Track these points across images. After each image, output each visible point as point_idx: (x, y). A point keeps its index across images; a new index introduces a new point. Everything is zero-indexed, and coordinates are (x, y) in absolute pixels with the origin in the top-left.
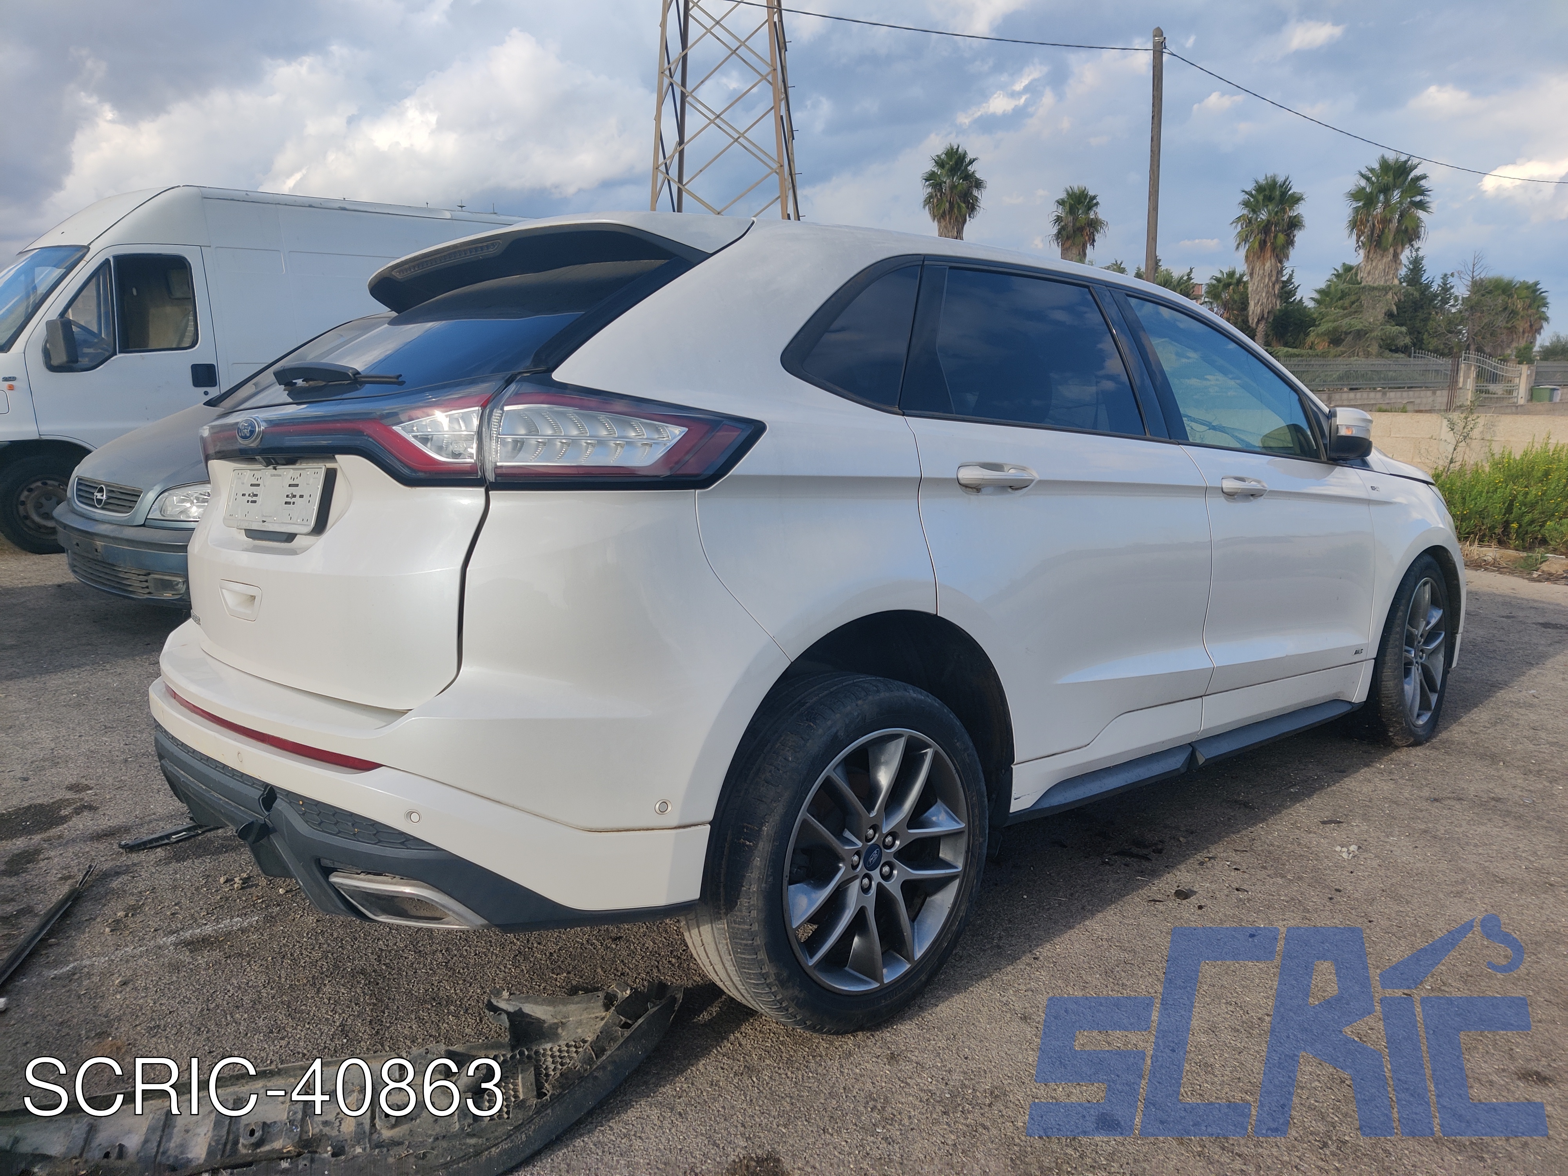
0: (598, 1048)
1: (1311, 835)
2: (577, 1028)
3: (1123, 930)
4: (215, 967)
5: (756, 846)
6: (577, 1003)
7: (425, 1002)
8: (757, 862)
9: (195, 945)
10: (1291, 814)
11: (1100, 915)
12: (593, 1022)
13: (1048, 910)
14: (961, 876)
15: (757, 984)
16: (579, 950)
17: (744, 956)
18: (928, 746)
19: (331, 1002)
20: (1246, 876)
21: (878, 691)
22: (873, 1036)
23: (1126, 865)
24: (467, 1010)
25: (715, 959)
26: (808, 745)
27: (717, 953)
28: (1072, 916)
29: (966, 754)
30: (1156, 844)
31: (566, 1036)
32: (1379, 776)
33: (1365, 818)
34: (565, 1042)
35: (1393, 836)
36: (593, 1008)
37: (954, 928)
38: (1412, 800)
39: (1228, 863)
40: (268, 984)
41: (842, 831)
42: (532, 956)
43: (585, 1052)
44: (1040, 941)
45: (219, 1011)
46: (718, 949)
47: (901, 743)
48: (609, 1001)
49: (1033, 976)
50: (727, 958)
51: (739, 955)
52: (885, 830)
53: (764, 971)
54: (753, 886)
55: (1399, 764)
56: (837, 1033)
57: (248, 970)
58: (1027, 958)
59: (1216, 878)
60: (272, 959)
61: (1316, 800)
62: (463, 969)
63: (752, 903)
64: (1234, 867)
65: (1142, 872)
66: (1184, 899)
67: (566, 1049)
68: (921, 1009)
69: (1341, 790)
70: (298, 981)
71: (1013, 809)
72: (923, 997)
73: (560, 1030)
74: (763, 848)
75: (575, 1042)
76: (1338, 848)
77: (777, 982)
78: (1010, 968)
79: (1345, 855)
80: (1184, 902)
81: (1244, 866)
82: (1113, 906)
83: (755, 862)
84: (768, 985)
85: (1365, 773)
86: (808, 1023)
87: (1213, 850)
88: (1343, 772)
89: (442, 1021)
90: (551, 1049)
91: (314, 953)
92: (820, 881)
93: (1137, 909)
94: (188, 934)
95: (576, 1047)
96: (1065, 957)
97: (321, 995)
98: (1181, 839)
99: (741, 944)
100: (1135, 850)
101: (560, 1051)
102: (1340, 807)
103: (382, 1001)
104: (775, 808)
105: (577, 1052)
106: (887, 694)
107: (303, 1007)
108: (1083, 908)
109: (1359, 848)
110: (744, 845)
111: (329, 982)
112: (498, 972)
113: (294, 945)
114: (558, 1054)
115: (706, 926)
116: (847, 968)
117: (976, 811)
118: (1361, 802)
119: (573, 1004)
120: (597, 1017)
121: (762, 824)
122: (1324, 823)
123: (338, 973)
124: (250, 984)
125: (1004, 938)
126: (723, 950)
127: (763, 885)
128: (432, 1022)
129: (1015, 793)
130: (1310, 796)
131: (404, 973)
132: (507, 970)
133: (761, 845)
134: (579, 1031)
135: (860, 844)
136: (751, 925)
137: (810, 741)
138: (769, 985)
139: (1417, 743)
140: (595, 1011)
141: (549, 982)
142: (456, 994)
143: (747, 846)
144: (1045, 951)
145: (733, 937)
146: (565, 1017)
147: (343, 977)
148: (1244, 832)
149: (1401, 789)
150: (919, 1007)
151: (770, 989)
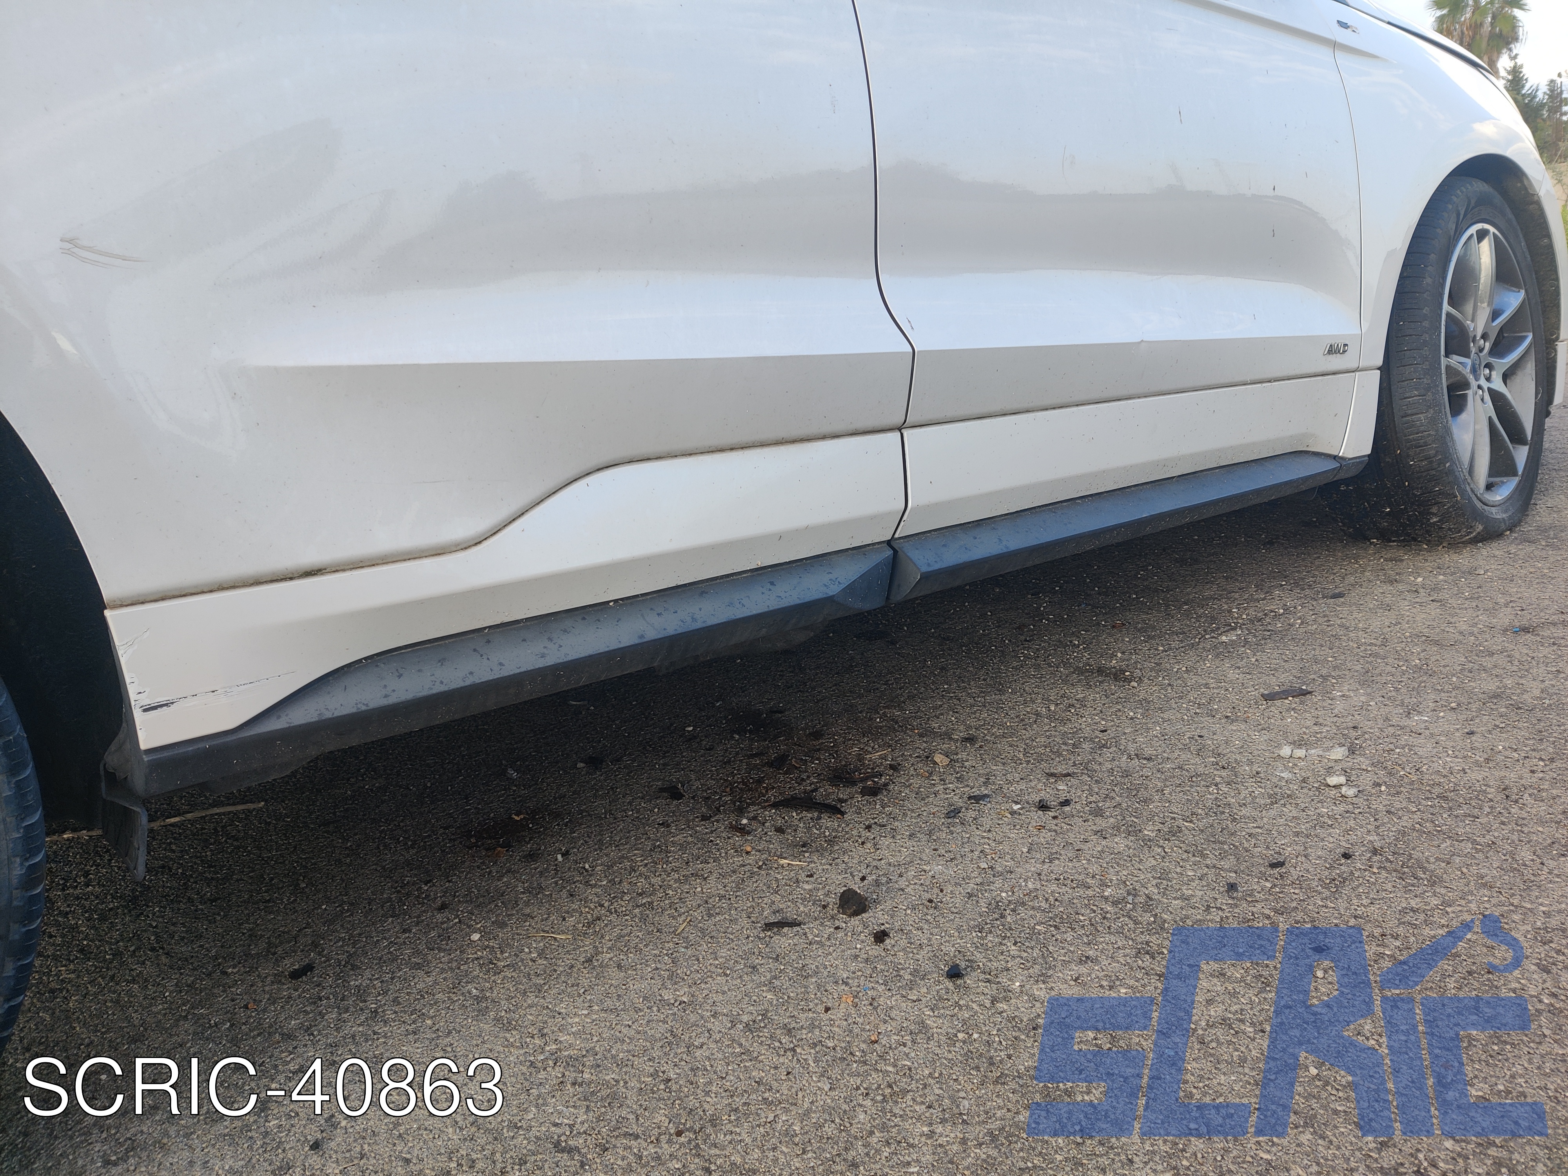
1: (1234, 726)
23: (780, 831)
30: (878, 775)
32: (1411, 597)
33: (1365, 678)
39: (1015, 808)
55: (1453, 574)
59: (965, 849)
61: (1268, 654)
66: (855, 915)
71: (148, 739)
76: (1287, 751)
80: (855, 921)
98: (938, 758)
102: (1315, 661)
118: (1363, 648)
122: (1269, 697)
129: (141, 693)
149: (1452, 616)
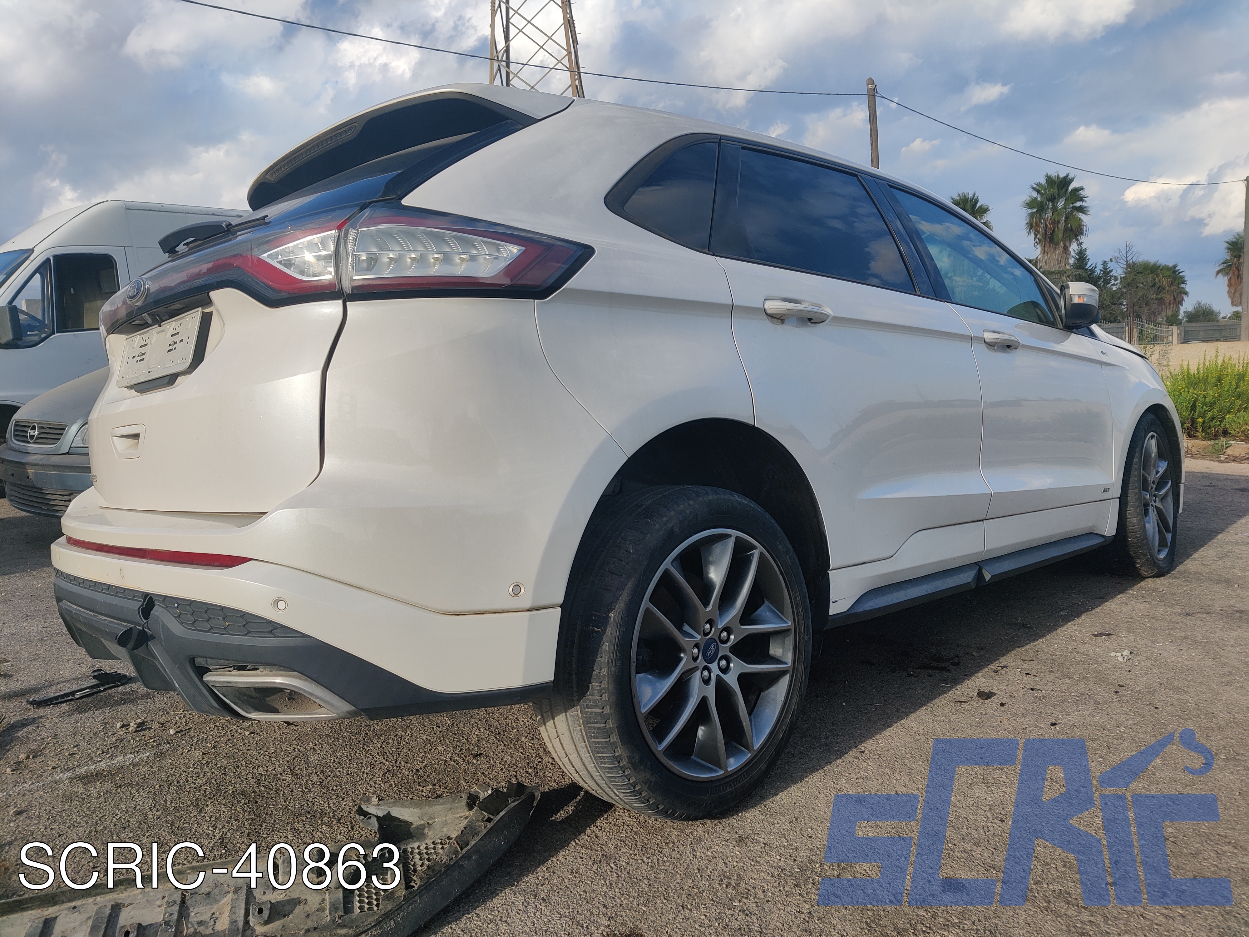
0: (462, 841)
1: (1087, 645)
2: (443, 827)
3: (937, 726)
4: (106, 796)
5: (604, 632)
6: (442, 804)
7: (301, 815)
8: (606, 646)
9: (87, 779)
10: (1065, 631)
11: (913, 716)
12: (457, 821)
13: (867, 713)
14: (791, 671)
15: (611, 768)
16: (443, 766)
17: (597, 740)
18: (755, 548)
19: (213, 819)
20: (1037, 679)
21: (707, 494)
22: (720, 823)
23: (930, 676)
24: (339, 820)
25: (570, 748)
26: (647, 538)
27: (571, 741)
28: (888, 718)
29: (788, 557)
30: (952, 659)
31: (432, 835)
32: (1134, 599)
33: (1130, 630)
34: (432, 841)
35: (1158, 643)
36: (457, 808)
37: (788, 720)
38: (1167, 615)
39: (1019, 670)
40: (154, 807)
41: (682, 625)
42: (400, 773)
43: (451, 847)
44: (864, 738)
45: (106, 832)
46: (572, 737)
47: (731, 543)
48: (472, 800)
49: (861, 766)
50: (581, 745)
51: (593, 740)
52: (720, 626)
53: (617, 754)
54: (603, 670)
55: (1148, 591)
56: (688, 819)
57: (137, 796)
58: (853, 752)
59: (1010, 682)
60: (160, 786)
61: (1084, 619)
62: (337, 787)
63: (603, 686)
64: (1025, 672)
65: (945, 680)
66: (986, 699)
67: (432, 846)
68: (763, 798)
69: (1104, 611)
70: (183, 803)
71: (832, 612)
72: (763, 788)
73: (426, 830)
74: (611, 634)
75: (441, 839)
76: (1113, 654)
77: (630, 765)
78: (839, 761)
79: (1120, 659)
80: (987, 701)
81: (1034, 672)
82: (924, 708)
83: (604, 647)
84: (621, 768)
85: (1120, 598)
86: (661, 807)
87: (1004, 661)
88: (1103, 598)
89: (316, 831)
90: (419, 848)
91: (198, 780)
92: (664, 671)
93: (946, 709)
94: (83, 770)
95: (441, 843)
96: (888, 750)
97: (203, 814)
98: (974, 654)
99: (594, 728)
100: (934, 664)
101: (427, 848)
102: (1107, 623)
103: (260, 816)
104: (620, 595)
105: (442, 848)
106: (715, 497)
107: (186, 825)
108: (897, 710)
109: (1131, 653)
110: (593, 631)
111: (211, 803)
112: (368, 787)
113: (181, 775)
114: (425, 851)
115: (561, 716)
116: (693, 757)
117: (800, 610)
118: (1123, 619)
119: (438, 805)
120: (461, 817)
121: (609, 611)
122: (1096, 636)
123: (220, 795)
124: (138, 808)
125: (830, 737)
126: (577, 736)
127: (613, 669)
128: (307, 832)
129: (832, 597)
130: (1078, 616)
131: (282, 793)
132: (377, 786)
133: (609, 630)
134: (445, 829)
135: (699, 637)
136: (603, 708)
137: (649, 535)
138: (623, 769)
139: (1161, 574)
140: (459, 811)
141: (416, 794)
142: (329, 807)
143: (596, 632)
144: (869, 745)
145: (587, 722)
146: (431, 819)
147: (224, 798)
148: (1028, 646)
149: (1157, 608)
150: (760, 797)
151: (624, 772)
